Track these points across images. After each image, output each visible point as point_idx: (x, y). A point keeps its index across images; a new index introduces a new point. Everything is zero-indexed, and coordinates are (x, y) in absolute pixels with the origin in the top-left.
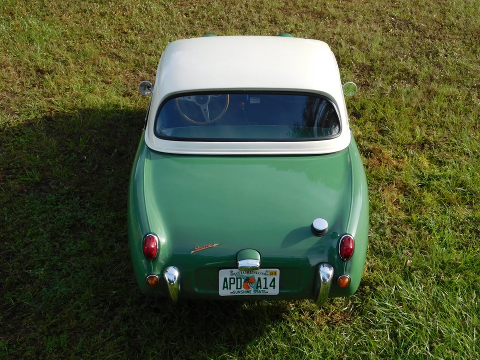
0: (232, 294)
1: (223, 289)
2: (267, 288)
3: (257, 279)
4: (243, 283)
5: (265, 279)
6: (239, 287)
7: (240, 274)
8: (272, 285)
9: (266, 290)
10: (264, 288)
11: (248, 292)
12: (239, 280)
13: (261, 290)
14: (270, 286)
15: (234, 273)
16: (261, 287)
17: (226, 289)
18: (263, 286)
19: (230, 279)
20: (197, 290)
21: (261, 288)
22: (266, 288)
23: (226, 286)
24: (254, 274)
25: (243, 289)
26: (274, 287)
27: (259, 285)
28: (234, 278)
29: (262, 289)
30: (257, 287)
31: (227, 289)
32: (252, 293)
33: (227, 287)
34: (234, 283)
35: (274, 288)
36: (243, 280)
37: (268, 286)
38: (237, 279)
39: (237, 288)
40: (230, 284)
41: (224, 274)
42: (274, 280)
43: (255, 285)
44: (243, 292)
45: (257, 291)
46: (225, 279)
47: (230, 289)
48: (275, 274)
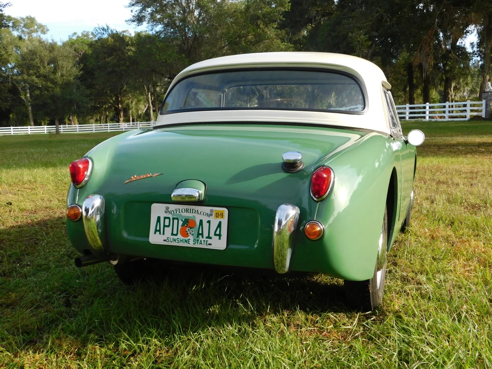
0: (166, 243)
1: (155, 233)
2: (211, 238)
3: (198, 223)
4: (180, 227)
5: (209, 222)
6: (175, 232)
7: (178, 212)
8: (218, 233)
9: (210, 241)
10: (207, 238)
11: (186, 241)
12: (176, 221)
13: (202, 240)
14: (215, 235)
15: (170, 210)
16: (202, 234)
17: (158, 233)
18: (206, 234)
19: (165, 218)
20: (125, 235)
21: (203, 237)
22: (209, 237)
23: (158, 229)
24: (194, 214)
25: (179, 236)
26: (220, 235)
27: (200, 232)
28: (169, 218)
29: (205, 239)
30: (199, 234)
31: (160, 234)
32: (191, 244)
33: (159, 231)
34: (168, 226)
35: (220, 239)
36: (181, 223)
37: (212, 234)
38: (174, 219)
39: (172, 234)
40: (165, 226)
41: (158, 210)
42: (219, 225)
43: (195, 231)
44: (179, 241)
45: (198, 240)
46: (159, 218)
47: (163, 234)
48: (222, 215)
